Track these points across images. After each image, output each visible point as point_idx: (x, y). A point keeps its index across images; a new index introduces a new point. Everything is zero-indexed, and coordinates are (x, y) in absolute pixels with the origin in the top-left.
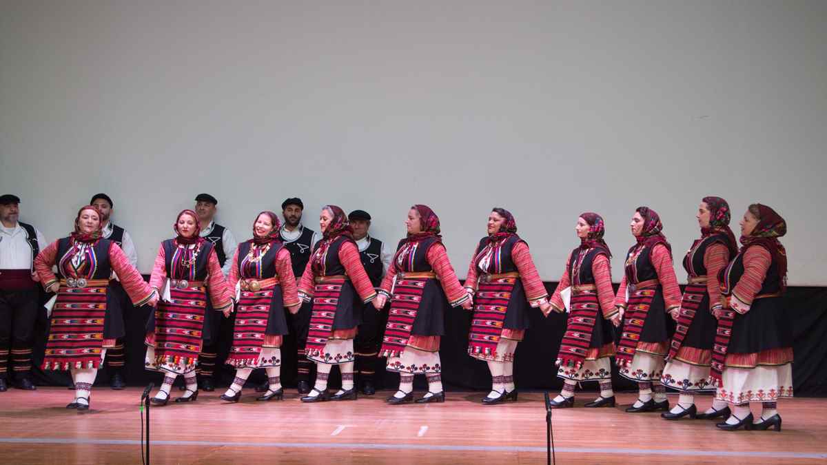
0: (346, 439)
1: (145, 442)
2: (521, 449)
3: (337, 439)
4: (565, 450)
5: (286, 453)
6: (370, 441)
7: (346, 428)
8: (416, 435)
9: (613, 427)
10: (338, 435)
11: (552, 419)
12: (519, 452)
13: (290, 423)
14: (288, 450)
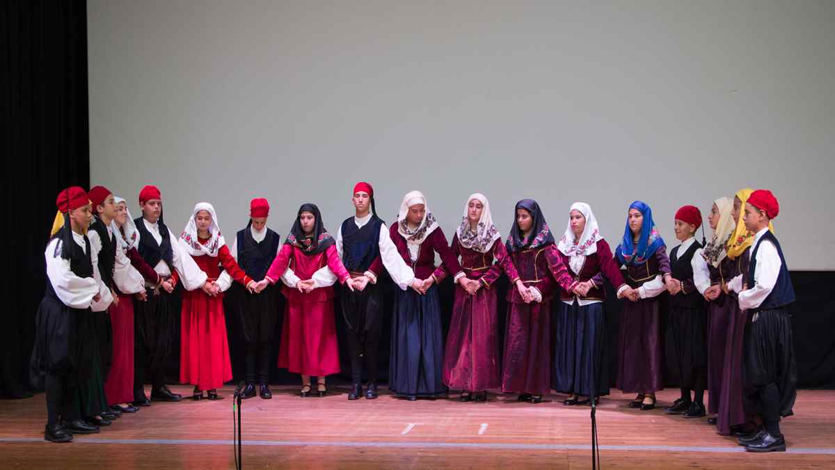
0: (416, 438)
1: (237, 442)
2: (570, 447)
3: (407, 438)
4: (609, 447)
5: (362, 452)
6: (435, 440)
7: (415, 426)
8: (477, 433)
9: (654, 423)
10: (408, 433)
11: (596, 415)
12: (569, 450)
13: (365, 421)
14: (364, 450)
